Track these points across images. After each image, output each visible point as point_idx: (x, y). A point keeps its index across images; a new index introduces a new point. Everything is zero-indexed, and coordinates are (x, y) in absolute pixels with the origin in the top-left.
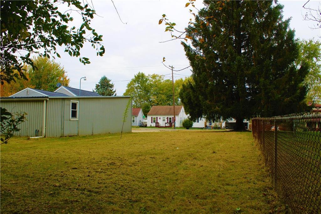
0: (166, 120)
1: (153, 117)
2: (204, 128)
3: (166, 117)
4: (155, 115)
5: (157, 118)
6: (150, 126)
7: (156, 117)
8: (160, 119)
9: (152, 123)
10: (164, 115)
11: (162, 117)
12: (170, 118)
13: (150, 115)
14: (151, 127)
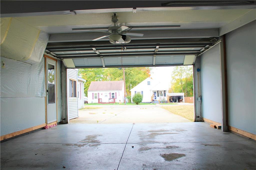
0: (109, 95)
1: (94, 93)
2: (151, 102)
3: (109, 92)
4: (97, 90)
5: (99, 93)
6: (91, 102)
7: (97, 92)
8: (102, 94)
9: (93, 99)
10: (107, 90)
11: (104, 93)
12: (113, 94)
13: (91, 91)
14: (92, 104)
